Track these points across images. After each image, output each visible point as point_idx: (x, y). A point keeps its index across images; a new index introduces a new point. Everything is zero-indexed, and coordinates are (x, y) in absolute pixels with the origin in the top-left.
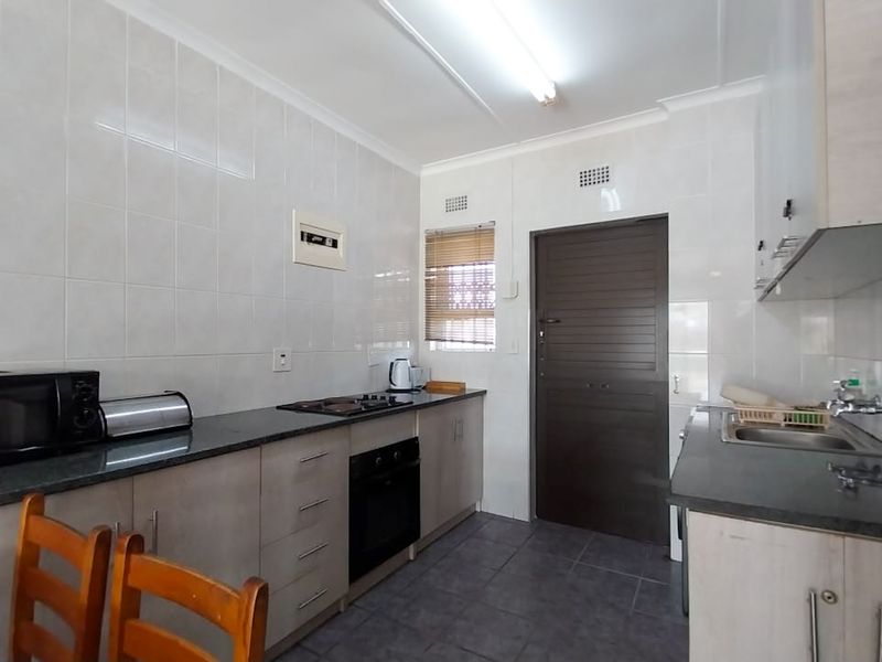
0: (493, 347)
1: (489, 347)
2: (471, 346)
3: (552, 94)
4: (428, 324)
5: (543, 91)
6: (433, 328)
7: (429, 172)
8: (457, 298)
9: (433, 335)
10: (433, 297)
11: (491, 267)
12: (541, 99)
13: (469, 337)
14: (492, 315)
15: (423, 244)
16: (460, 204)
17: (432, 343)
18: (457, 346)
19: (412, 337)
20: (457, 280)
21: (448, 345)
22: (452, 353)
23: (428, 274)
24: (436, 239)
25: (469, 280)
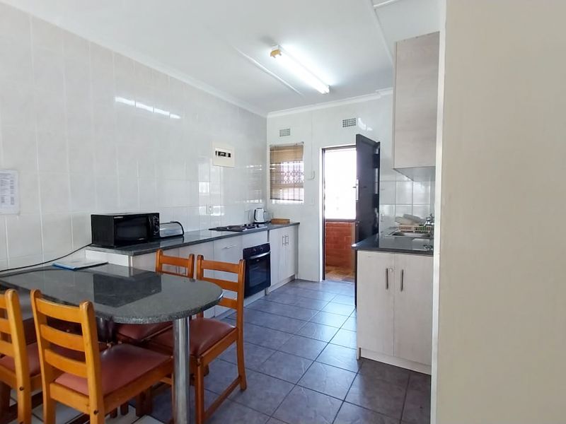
0: (303, 202)
1: (301, 202)
2: (293, 201)
3: (328, 91)
4: (271, 191)
5: (324, 90)
6: (274, 193)
7: (271, 116)
8: (286, 178)
9: (274, 197)
10: (274, 178)
11: (302, 164)
12: (323, 92)
13: (291, 197)
14: (302, 187)
15: (268, 152)
16: (286, 133)
17: (274, 201)
18: (286, 202)
19: (263, 197)
20: (285, 170)
21: (281, 201)
22: (283, 205)
23: (271, 167)
24: (276, 150)
25: (291, 170)
